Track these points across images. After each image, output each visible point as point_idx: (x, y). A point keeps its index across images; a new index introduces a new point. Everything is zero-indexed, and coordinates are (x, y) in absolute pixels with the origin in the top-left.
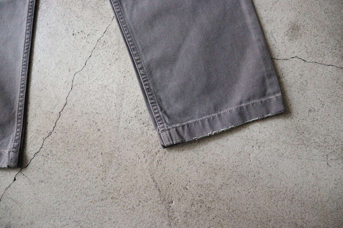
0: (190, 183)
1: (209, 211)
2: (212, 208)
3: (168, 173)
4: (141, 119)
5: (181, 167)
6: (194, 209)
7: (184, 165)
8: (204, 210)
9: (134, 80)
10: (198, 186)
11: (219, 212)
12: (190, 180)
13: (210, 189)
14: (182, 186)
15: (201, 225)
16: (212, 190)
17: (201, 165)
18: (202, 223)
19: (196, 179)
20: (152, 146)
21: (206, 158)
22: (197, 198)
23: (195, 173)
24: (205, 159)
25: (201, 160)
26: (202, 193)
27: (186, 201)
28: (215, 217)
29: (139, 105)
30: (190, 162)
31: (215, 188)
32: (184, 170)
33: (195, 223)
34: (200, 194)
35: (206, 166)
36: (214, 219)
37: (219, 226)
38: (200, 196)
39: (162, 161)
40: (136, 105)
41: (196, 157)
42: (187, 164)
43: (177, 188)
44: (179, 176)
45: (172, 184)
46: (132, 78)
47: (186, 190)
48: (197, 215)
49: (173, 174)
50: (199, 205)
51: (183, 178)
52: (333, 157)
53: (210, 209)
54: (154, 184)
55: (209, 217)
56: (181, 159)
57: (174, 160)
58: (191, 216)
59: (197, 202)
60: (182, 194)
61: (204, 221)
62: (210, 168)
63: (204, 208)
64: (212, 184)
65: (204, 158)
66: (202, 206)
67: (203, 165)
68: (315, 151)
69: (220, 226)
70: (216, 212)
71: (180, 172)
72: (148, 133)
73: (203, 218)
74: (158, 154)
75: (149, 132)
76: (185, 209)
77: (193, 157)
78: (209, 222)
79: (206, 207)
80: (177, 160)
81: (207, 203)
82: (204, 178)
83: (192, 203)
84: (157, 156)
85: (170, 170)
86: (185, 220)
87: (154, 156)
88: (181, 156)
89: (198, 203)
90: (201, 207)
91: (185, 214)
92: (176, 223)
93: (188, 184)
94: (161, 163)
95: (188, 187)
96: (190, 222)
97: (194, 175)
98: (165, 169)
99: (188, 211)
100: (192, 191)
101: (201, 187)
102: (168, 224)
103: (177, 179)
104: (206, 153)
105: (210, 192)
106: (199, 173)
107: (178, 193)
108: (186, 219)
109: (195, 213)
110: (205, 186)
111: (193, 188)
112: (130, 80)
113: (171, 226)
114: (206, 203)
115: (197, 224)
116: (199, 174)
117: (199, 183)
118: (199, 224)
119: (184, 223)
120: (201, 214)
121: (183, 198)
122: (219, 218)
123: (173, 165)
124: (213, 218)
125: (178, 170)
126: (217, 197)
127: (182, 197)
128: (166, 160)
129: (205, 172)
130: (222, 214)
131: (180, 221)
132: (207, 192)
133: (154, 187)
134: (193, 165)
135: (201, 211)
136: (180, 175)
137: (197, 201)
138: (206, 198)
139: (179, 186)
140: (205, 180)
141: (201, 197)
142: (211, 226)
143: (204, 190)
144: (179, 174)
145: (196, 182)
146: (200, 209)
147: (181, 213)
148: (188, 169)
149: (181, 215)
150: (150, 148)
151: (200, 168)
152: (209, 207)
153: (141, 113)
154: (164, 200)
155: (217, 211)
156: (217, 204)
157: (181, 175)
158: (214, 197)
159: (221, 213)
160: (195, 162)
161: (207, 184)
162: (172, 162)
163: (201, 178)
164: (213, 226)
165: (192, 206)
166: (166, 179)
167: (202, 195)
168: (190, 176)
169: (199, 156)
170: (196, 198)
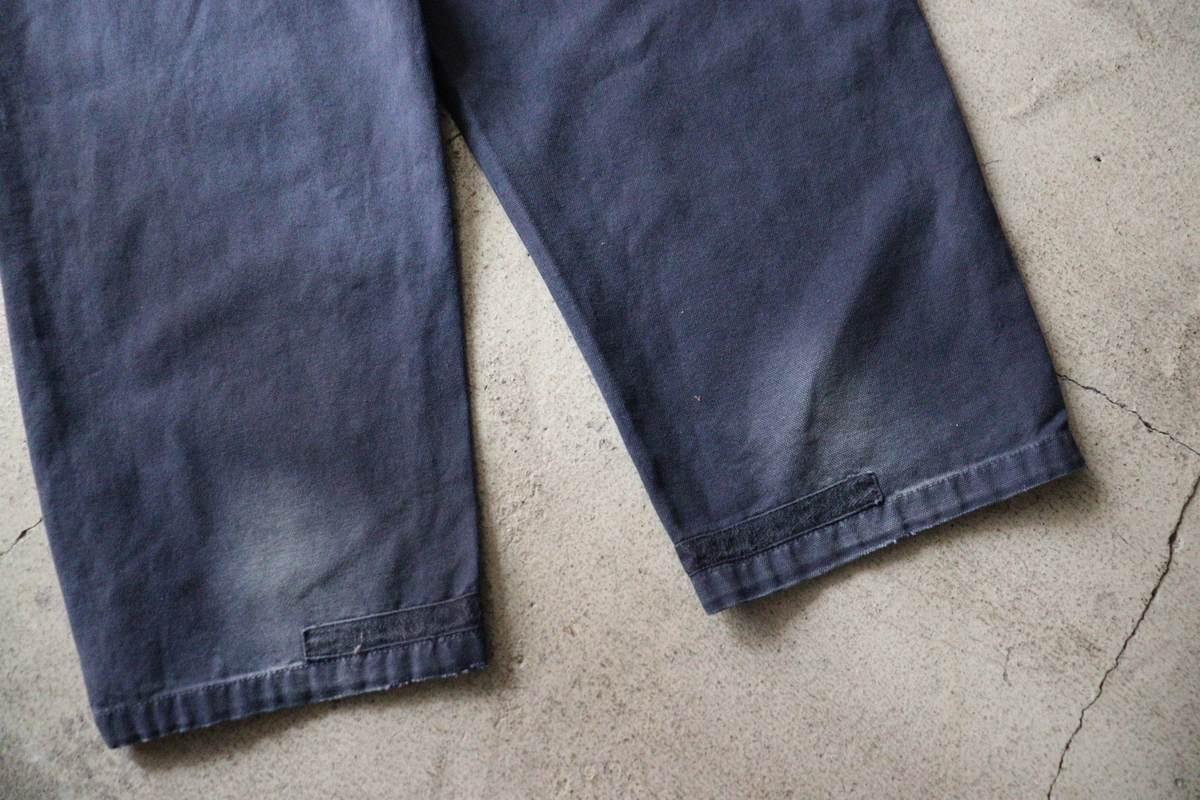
0: (586, 619)
1: (618, 714)
2: (629, 707)
3: (532, 571)
4: (498, 399)
5: (572, 566)
6: (577, 698)
7: (584, 561)
8: (605, 708)
9: (510, 285)
10: (608, 633)
11: (646, 727)
12: (588, 610)
13: (639, 652)
14: (562, 622)
15: (583, 750)
16: (644, 656)
17: (631, 576)
18: (590, 745)
19: (607, 613)
20: (509, 485)
21: (651, 560)
23: (610, 595)
24: (647, 562)
25: (636, 561)
26: (612, 657)
27: (561, 667)
28: (633, 736)
29: (504, 358)
30: (602, 557)
31: (654, 652)
32: (579, 577)
33: (568, 737)
34: (607, 660)
35: (647, 583)
36: (627, 743)
37: (635, 765)
38: (604, 663)
39: (524, 534)
40: (496, 356)
41: (625, 550)
42: (594, 562)
43: (547, 623)
44: (561, 588)
45: (535, 606)
47: (569, 636)
48: (581, 718)
49: (546, 580)
50: (595, 689)
51: (571, 598)
52: (1027, 661)
53: (622, 709)
55: (614, 733)
56: (582, 542)
57: (560, 538)
58: (564, 715)
59: (593, 680)
60: (554, 645)
61: (597, 741)
62: (655, 590)
63: (607, 701)
64: (648, 638)
65: (646, 558)
66: (603, 697)
67: (639, 577)
68: (977, 628)
69: (640, 767)
70: (637, 724)
71: (567, 580)
72: (507, 444)
73: (596, 730)
74: (519, 512)
75: (512, 442)
76: (550, 688)
77: (617, 548)
78: (610, 748)
79: (613, 701)
80: (569, 542)
81: (620, 691)
82: (632, 615)
83: (576, 676)
84: (515, 515)
85: (540, 566)
86: (544, 722)
88: (583, 534)
89: (593, 684)
90: (599, 696)
91: (549, 704)
92: (514, 721)
93: (579, 618)
94: (521, 539)
95: (577, 628)
96: (556, 733)
97: (603, 599)
98: (525, 559)
99: (559, 698)
100: (587, 642)
101: (615, 640)
102: (491, 719)
103: (552, 598)
104: (657, 545)
105: (636, 661)
106: (622, 597)
107: (546, 637)
108: (546, 718)
109: (577, 710)
110: (628, 639)
111: (591, 636)
112: (499, 280)
113: (498, 727)
114: (617, 691)
115: (575, 743)
116: (619, 600)
117: (611, 625)
118: (579, 745)
119: (539, 730)
120: (595, 717)
121: (555, 655)
122: (641, 745)
123: (553, 552)
124: (626, 740)
125: (561, 572)
126: (655, 681)
127: (551, 653)
128: (538, 534)
129: (639, 599)
130: (654, 735)
131: (527, 720)
132: (629, 657)
134: (608, 571)
135: (595, 707)
136: (563, 587)
137: (592, 677)
138: (619, 675)
139: (554, 619)
140: (632, 621)
141: (608, 669)
142: (615, 759)
143: (621, 651)
144: (562, 583)
145: (606, 620)
146: (594, 701)
147: (536, 699)
148: (591, 577)
149: (537, 704)
151: (628, 584)
152: (624, 702)
153: (504, 382)
155: (640, 723)
156: (646, 701)
157: (567, 589)
158: (644, 678)
159: (652, 730)
160: (618, 561)
161: (635, 635)
162: (552, 544)
163: (623, 614)
164: (618, 762)
165: (572, 687)
166: (522, 587)
167: (612, 663)
168: (593, 599)
169: (632, 548)
170: (593, 667)
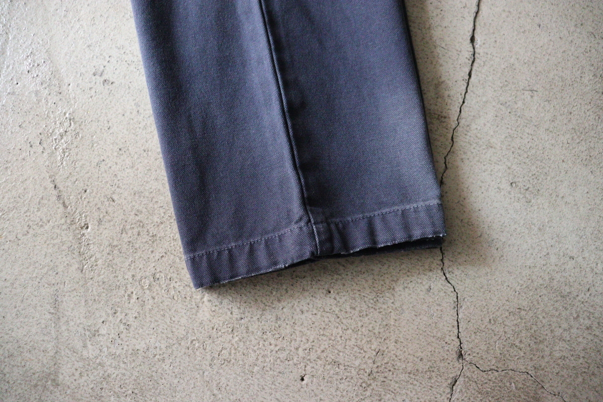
22: (132, 218)
46: (25, 4)
54: (55, 192)
87: (57, 141)
133: (55, 198)
150: (51, 128)
154: (73, 222)
